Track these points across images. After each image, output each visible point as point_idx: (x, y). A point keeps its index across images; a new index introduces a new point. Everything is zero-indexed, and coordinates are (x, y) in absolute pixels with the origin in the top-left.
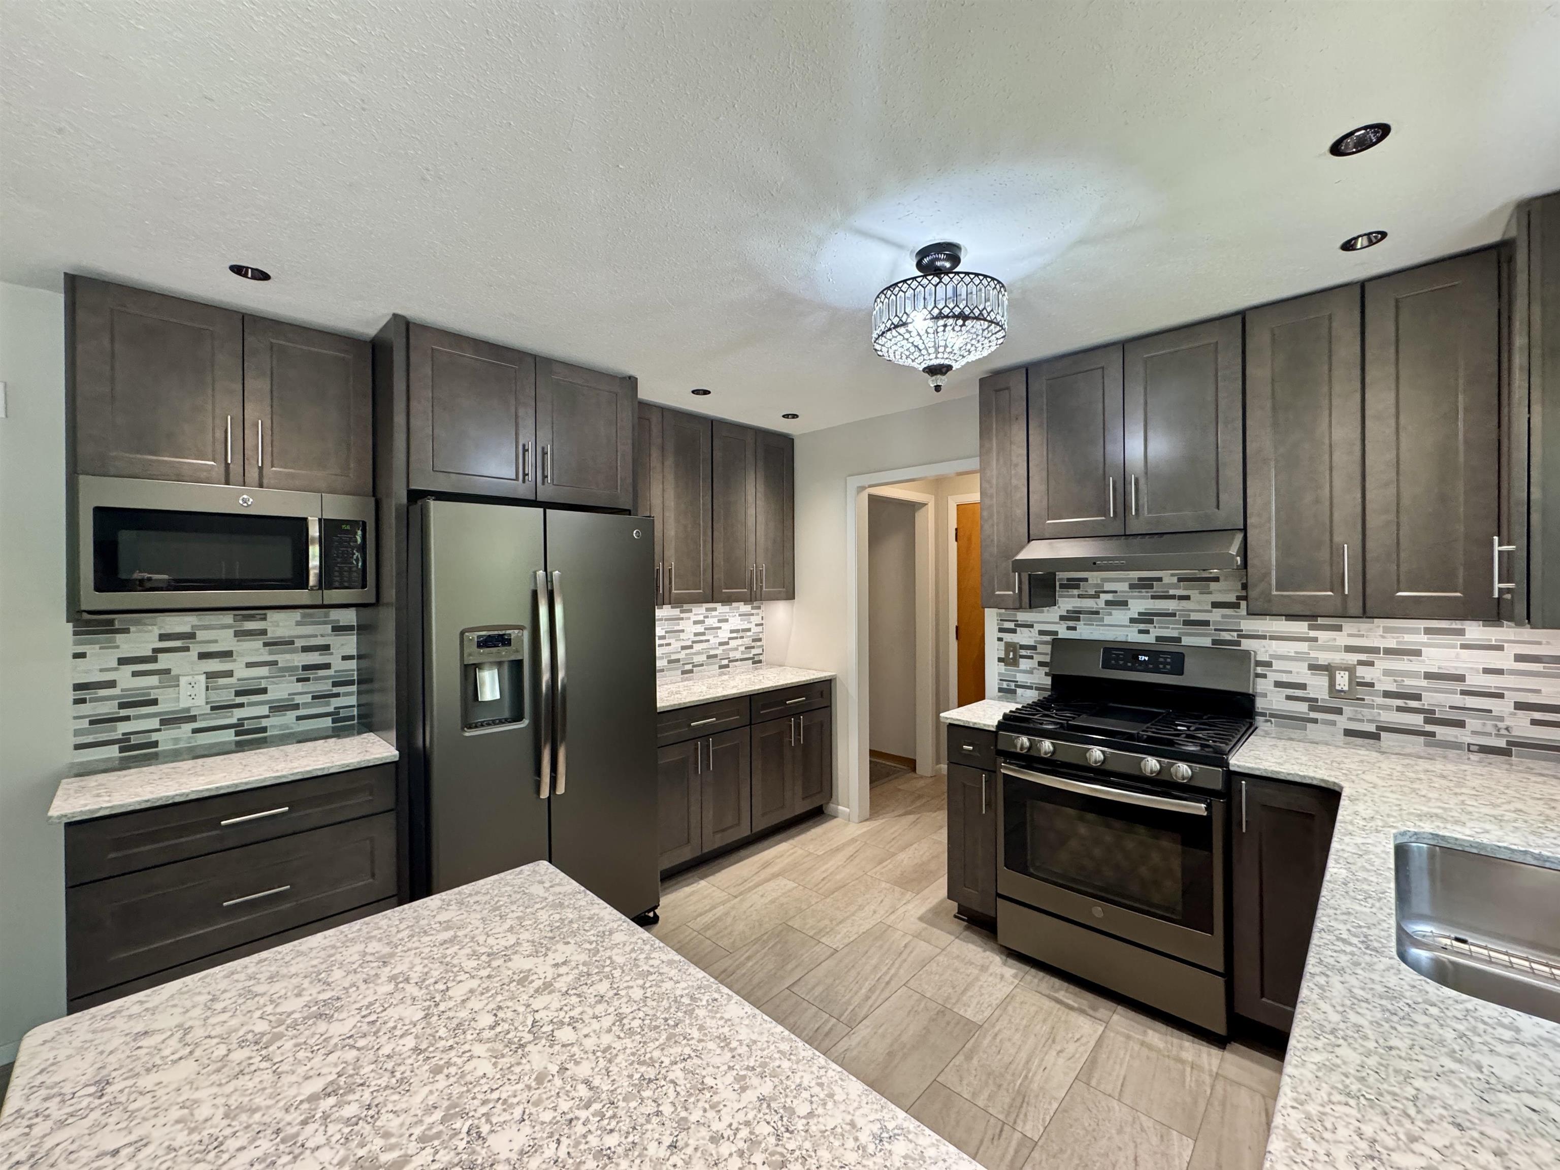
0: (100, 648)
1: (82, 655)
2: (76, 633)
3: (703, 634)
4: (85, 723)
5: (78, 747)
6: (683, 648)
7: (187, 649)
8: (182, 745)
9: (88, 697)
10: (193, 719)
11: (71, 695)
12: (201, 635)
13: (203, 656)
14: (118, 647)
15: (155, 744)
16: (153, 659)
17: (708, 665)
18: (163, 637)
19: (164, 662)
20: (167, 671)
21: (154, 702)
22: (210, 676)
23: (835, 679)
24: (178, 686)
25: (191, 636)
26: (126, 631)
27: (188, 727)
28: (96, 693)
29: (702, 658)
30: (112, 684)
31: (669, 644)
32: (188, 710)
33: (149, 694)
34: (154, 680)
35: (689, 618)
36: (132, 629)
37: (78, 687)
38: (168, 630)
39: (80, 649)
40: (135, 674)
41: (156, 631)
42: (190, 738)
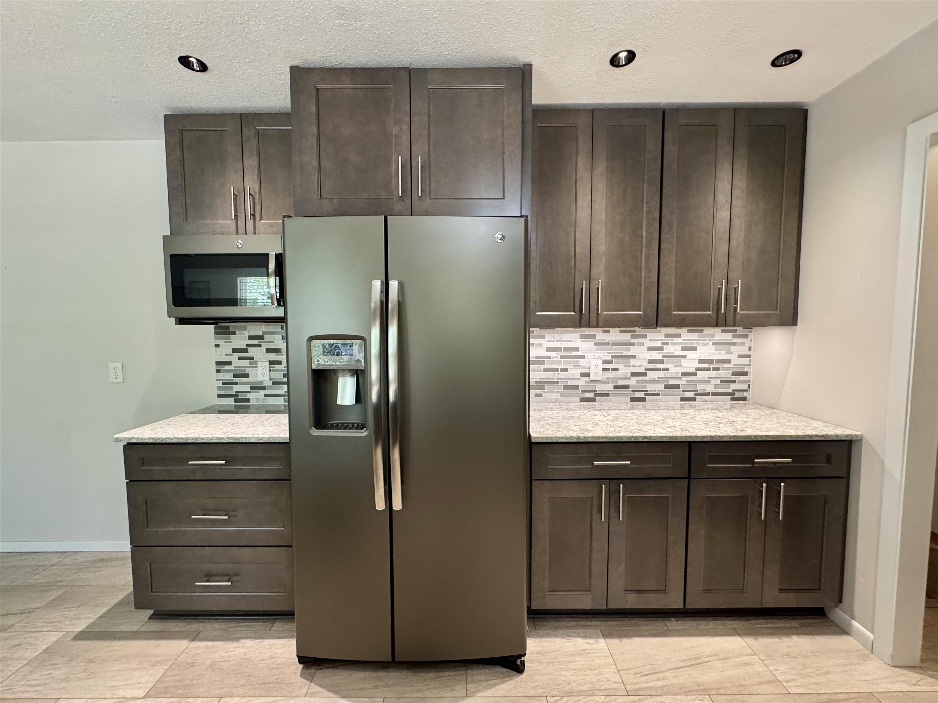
0: (225, 342)
1: (217, 346)
2: (216, 333)
3: (661, 362)
4: (220, 384)
5: (219, 396)
6: (634, 374)
7: (259, 346)
8: (260, 403)
9: (221, 369)
10: (264, 388)
11: (214, 367)
12: (267, 337)
13: (268, 350)
14: (231, 342)
15: (248, 400)
16: (245, 351)
17: (665, 395)
18: (251, 338)
19: (252, 352)
20: (252, 358)
21: (247, 376)
22: (271, 363)
23: (861, 440)
24: (257, 367)
25: (261, 338)
26: (234, 333)
27: (262, 392)
28: (224, 367)
29: (660, 387)
30: (229, 363)
31: (616, 369)
32: (261, 382)
33: (245, 371)
34: (246, 363)
35: (642, 344)
36: (237, 332)
37: (218, 363)
38: (253, 333)
39: (218, 342)
40: (240, 358)
41: (247, 334)
42: (264, 399)
